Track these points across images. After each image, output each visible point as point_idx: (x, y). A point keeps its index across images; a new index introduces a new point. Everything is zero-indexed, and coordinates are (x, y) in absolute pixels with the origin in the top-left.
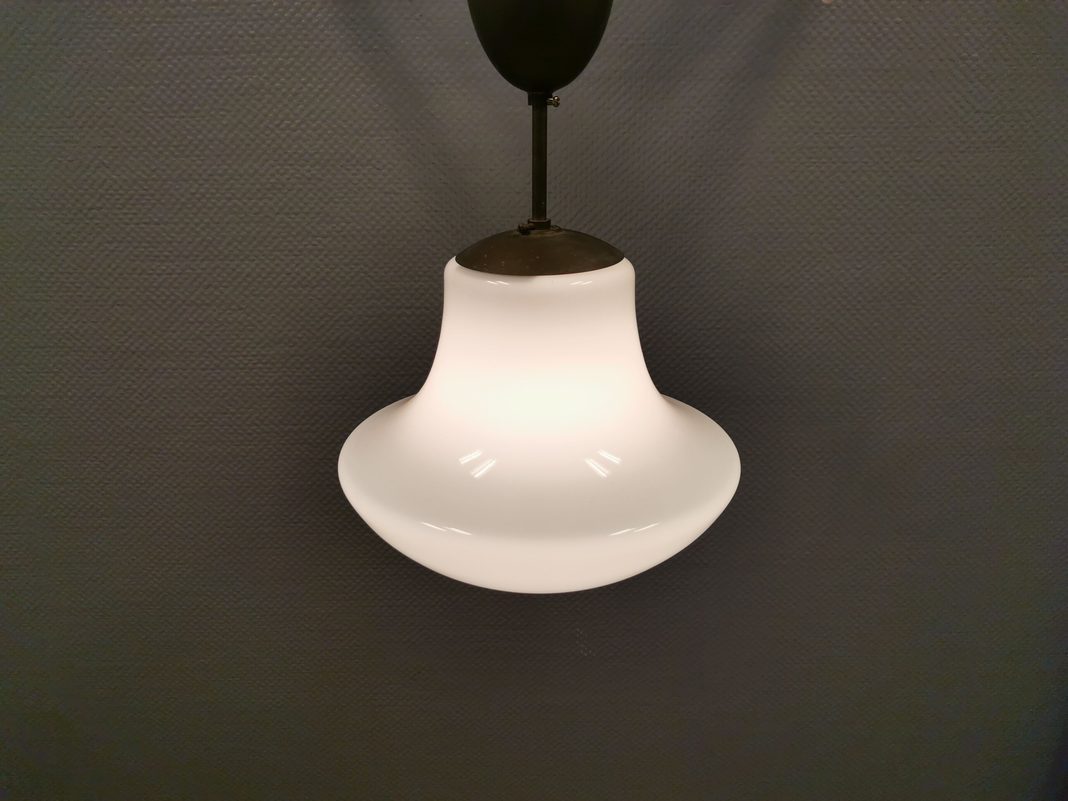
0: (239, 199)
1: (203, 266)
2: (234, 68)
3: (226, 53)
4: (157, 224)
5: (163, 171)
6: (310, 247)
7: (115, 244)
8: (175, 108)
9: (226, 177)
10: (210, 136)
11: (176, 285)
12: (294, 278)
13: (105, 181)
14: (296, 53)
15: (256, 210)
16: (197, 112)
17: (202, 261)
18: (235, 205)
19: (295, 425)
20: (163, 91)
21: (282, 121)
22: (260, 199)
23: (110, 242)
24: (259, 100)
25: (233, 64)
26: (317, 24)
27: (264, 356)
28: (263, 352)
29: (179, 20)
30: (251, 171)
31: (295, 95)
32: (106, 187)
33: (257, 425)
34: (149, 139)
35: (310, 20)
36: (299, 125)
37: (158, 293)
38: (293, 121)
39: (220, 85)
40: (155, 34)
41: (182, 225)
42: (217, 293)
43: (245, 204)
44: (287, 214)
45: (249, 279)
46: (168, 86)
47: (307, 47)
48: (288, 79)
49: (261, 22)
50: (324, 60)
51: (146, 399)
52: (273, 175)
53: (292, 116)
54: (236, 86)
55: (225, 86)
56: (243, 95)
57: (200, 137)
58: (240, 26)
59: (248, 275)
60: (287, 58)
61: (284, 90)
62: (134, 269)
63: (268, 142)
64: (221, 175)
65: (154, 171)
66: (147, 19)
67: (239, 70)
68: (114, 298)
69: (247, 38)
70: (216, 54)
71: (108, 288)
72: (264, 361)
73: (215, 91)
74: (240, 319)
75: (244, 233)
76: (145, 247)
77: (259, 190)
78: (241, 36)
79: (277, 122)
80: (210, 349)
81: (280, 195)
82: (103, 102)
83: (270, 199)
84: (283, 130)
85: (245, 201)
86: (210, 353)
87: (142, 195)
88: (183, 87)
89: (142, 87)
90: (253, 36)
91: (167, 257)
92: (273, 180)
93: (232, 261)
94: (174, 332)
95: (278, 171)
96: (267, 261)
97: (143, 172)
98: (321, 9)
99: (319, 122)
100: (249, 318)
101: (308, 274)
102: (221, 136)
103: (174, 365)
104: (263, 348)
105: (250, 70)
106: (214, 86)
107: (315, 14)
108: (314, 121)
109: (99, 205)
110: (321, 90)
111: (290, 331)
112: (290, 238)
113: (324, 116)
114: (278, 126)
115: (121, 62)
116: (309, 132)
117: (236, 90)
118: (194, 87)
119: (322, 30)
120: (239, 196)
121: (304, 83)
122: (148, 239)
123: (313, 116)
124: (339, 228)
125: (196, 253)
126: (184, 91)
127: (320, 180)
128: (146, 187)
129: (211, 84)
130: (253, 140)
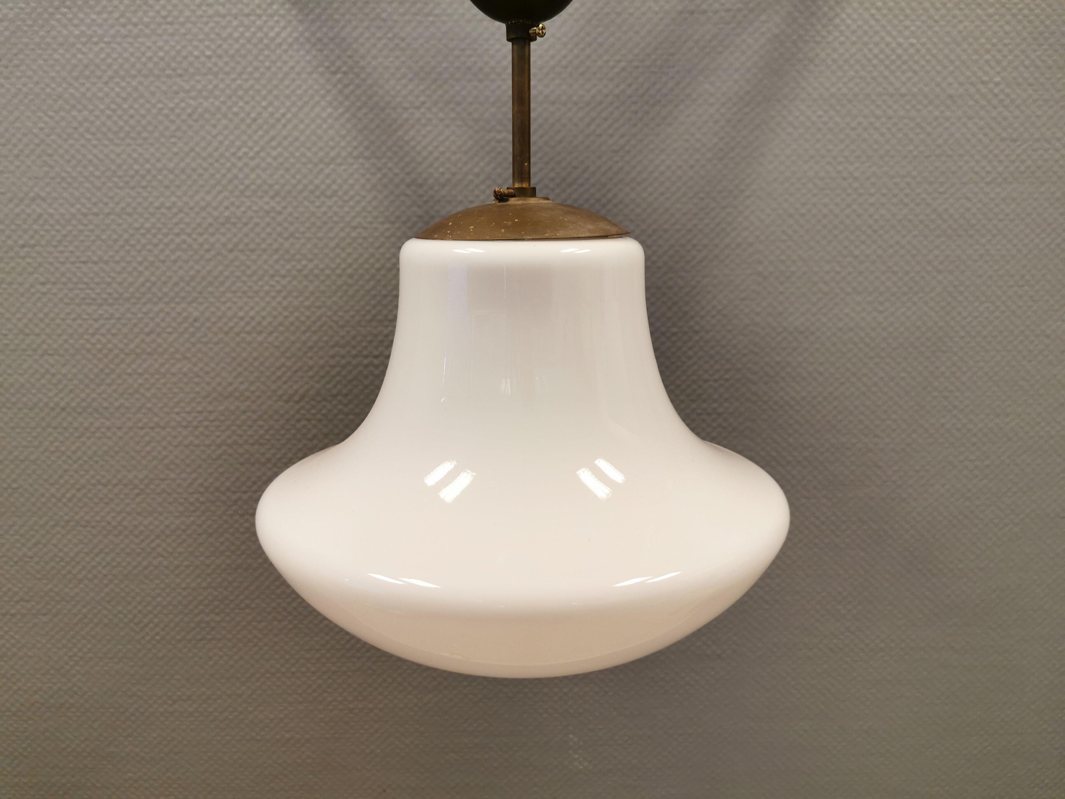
0: (189, 235)
1: (144, 310)
2: (188, 92)
3: (181, 76)
4: (95, 263)
5: (106, 204)
6: (266, 288)
7: (48, 286)
8: (122, 135)
9: (175, 210)
10: (159, 165)
11: (114, 331)
12: (248, 323)
13: (40, 216)
14: (257, 75)
15: (206, 246)
16: (145, 139)
17: (145, 304)
18: (184, 242)
19: (245, 492)
20: (109, 117)
21: (239, 149)
22: (212, 235)
23: (43, 284)
24: (214, 126)
25: (187, 87)
26: (280, 45)
27: (211, 412)
28: (210, 408)
29: (130, 40)
30: (203, 204)
31: (254, 120)
32: (41, 222)
33: (200, 493)
34: (91, 169)
35: (273, 39)
36: (258, 153)
37: (93, 341)
38: (251, 148)
39: (172, 110)
40: (103, 56)
41: (123, 264)
42: (159, 340)
43: (195, 240)
44: (242, 251)
45: (197, 324)
46: (114, 111)
47: (268, 68)
48: (247, 103)
49: (219, 42)
50: (286, 82)
51: (75, 462)
52: (227, 208)
53: (250, 144)
54: (189, 111)
55: (177, 111)
56: (196, 121)
57: (148, 166)
58: (196, 47)
59: (196, 320)
60: (247, 80)
61: (242, 115)
62: (69, 314)
63: (223, 171)
64: (169, 208)
65: (95, 204)
66: (95, 39)
67: (193, 94)
68: (44, 346)
69: (203, 59)
70: (169, 77)
71: (38, 335)
72: (211, 418)
73: (167, 116)
74: (185, 370)
75: (192, 273)
76: (81, 289)
77: (211, 225)
78: (197, 58)
79: (233, 150)
80: (149, 405)
81: (234, 230)
82: (41, 129)
83: (224, 234)
84: (240, 159)
85: (194, 236)
86: (150, 409)
87: (81, 231)
88: (132, 112)
89: (86, 113)
90: (209, 57)
91: (106, 300)
92: (227, 214)
93: (178, 303)
94: (109, 385)
95: (233, 204)
96: (218, 304)
97: (83, 205)
98: (284, 28)
99: (279, 150)
100: (196, 369)
101: (264, 318)
102: (171, 165)
103: (108, 424)
104: (210, 403)
105: (205, 93)
106: (166, 111)
107: (278, 34)
108: (274, 148)
109: (32, 242)
110: (284, 115)
111: (242, 383)
112: (244, 278)
113: (285, 143)
114: (234, 154)
115: (64, 85)
116: (269, 160)
117: (190, 115)
118: (143, 112)
119: (286, 51)
120: (188, 231)
121: (265, 108)
122: (85, 280)
123: (274, 144)
124: (299, 267)
125: (137, 295)
126: (132, 117)
127: (280, 213)
128: (85, 222)
129: (161, 109)
130: (206, 170)
